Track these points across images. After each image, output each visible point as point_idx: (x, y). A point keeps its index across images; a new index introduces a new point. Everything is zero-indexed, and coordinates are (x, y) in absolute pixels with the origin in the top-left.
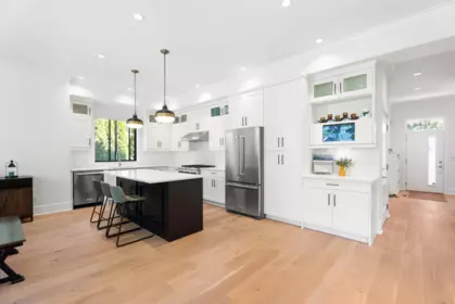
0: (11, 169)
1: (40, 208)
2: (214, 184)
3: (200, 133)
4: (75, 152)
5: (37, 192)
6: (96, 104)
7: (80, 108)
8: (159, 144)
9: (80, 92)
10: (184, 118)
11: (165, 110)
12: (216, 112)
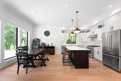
0: (52, 45)
1: (56, 53)
2: (98, 53)
3: (94, 35)
4: (62, 42)
5: (56, 49)
6: (66, 30)
7: (63, 32)
8: (82, 39)
9: (63, 28)
10: (89, 31)
11: (77, 29)
12: (100, 27)
